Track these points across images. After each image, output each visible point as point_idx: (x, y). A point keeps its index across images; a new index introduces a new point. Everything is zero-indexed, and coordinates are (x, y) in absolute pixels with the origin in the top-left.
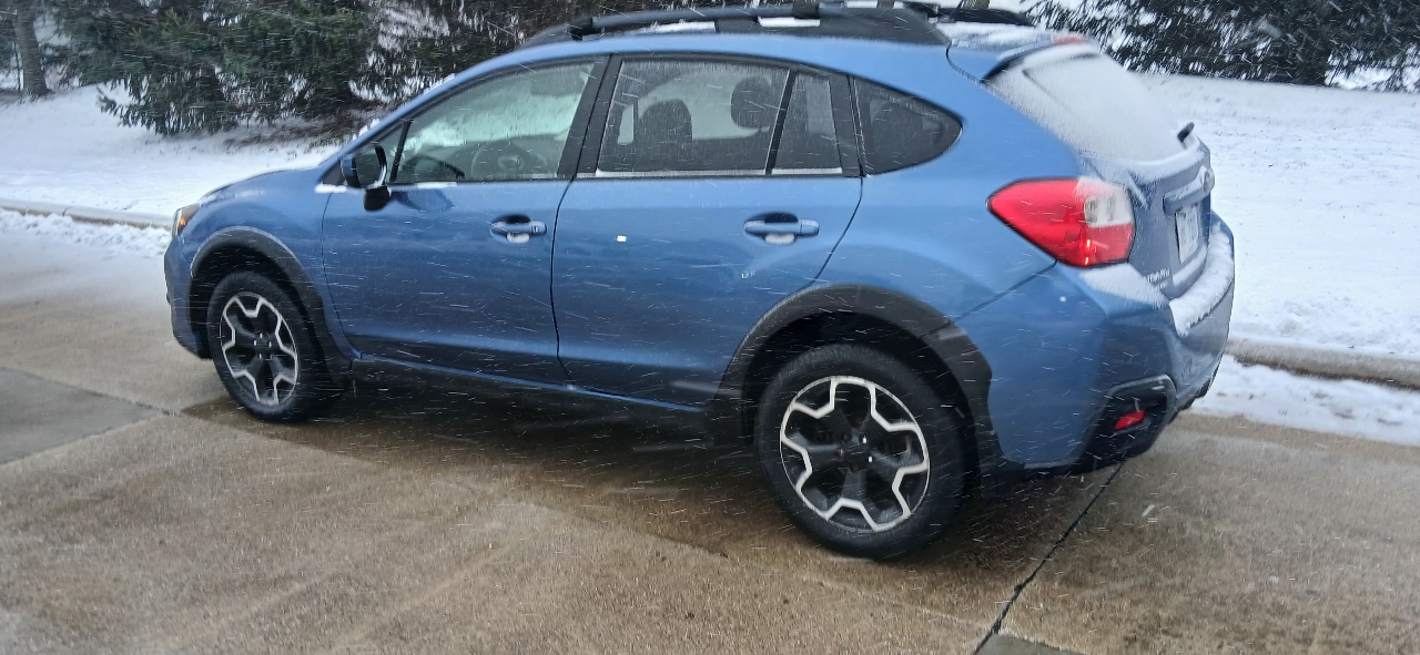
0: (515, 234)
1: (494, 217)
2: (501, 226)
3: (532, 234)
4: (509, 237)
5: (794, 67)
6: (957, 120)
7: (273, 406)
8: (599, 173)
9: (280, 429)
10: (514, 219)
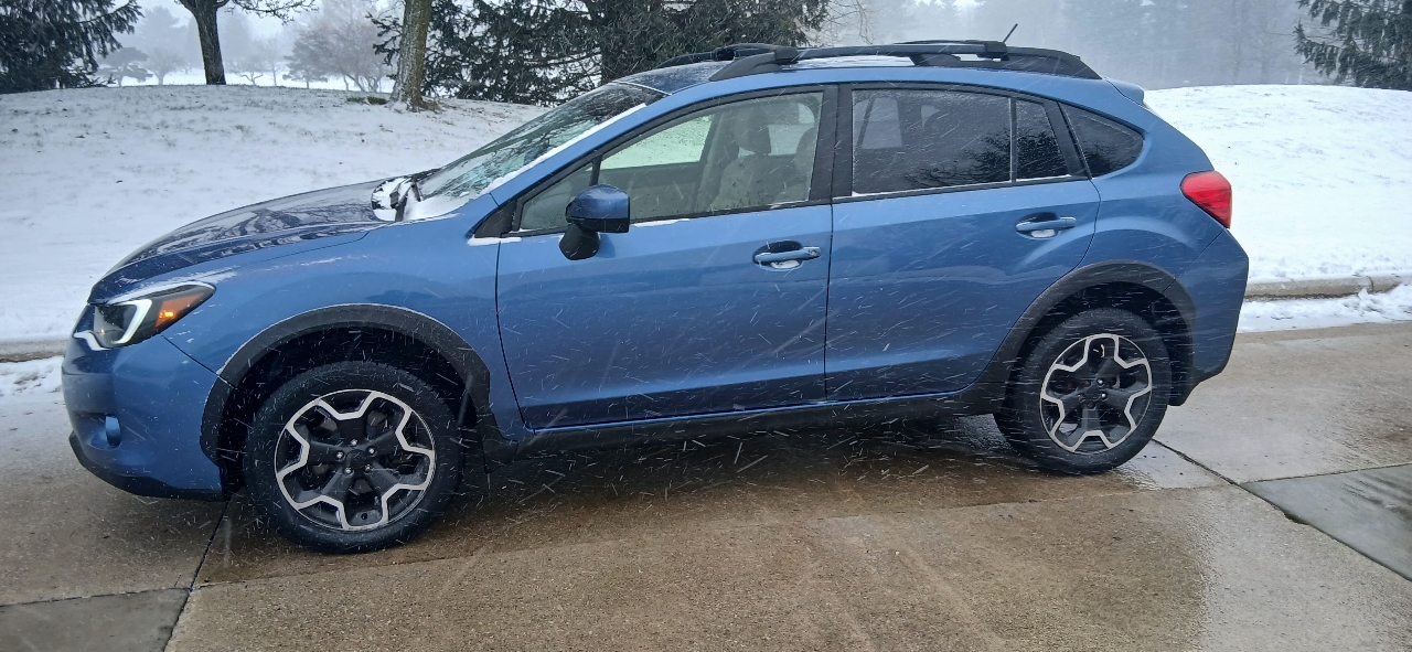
0: (779, 261)
1: (756, 249)
2: (765, 256)
3: (799, 260)
4: (774, 265)
5: (1015, 95)
6: (1139, 131)
7: (379, 528)
8: (855, 195)
9: (399, 554)
10: (779, 247)
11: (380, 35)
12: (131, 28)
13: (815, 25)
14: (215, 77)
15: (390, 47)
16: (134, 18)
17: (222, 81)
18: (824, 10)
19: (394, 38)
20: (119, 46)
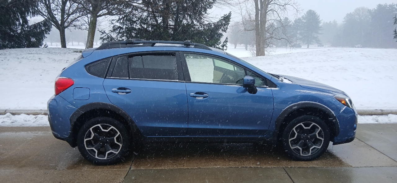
11: (101, 35)
12: (49, 33)
13: (225, 31)
14: (64, 45)
15: (104, 38)
16: (50, 31)
17: (66, 47)
18: (227, 27)
19: (105, 36)
20: (46, 37)
